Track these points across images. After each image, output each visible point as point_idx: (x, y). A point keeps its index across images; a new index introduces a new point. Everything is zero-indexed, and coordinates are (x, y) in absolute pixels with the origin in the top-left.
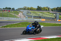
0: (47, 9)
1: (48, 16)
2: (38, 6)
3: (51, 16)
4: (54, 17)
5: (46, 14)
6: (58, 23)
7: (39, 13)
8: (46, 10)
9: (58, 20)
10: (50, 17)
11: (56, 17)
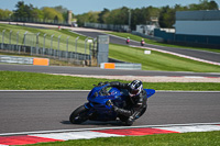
0: (61, 17)
1: (63, 47)
2: (20, 4)
3: (77, 45)
4: (88, 52)
5: (55, 39)
6: (102, 77)
7: (22, 32)
8: (55, 21)
9: (103, 66)
10: (72, 49)
11: (95, 53)
